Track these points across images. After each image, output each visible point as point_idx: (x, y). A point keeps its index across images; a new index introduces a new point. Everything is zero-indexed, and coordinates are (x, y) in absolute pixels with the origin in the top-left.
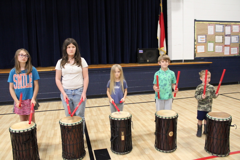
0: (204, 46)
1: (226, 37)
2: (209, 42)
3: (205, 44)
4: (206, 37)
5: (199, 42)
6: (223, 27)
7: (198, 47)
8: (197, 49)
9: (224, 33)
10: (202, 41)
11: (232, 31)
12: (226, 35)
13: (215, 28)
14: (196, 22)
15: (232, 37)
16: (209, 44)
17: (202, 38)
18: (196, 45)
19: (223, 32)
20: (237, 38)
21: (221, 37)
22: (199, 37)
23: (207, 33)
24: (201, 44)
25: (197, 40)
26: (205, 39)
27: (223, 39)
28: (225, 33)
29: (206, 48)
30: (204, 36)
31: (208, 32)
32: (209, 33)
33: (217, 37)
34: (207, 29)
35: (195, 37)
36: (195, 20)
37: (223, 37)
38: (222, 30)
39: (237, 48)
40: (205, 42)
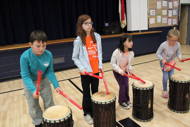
0: (154, 18)
1: (169, 11)
2: (158, 15)
3: (155, 17)
4: (156, 11)
5: (151, 15)
6: (167, 2)
7: (150, 19)
8: (150, 21)
9: (168, 8)
10: (153, 14)
11: (173, 6)
12: (170, 9)
13: (162, 3)
15: (173, 10)
16: (158, 16)
17: (153, 12)
18: (149, 17)
19: (167, 7)
20: (176, 11)
21: (166, 11)
22: (151, 11)
23: (157, 8)
24: (152, 17)
25: (149, 13)
26: (155, 13)
27: (168, 13)
28: (169, 8)
29: (156, 20)
30: (155, 10)
31: (157, 6)
32: (158, 8)
33: (163, 11)
34: (157, 4)
35: (148, 11)
37: (167, 11)
38: (167, 5)
39: (176, 20)
40: (155, 15)
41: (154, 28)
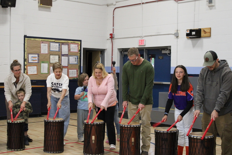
0: (36, 67)
1: (63, 57)
2: (43, 62)
3: (38, 65)
4: (38, 56)
5: (29, 62)
6: (59, 45)
7: (28, 67)
8: (27, 71)
9: (60, 53)
10: (34, 60)
11: (69, 50)
12: (63, 55)
13: (49, 47)
14: (26, 39)
15: (70, 57)
16: (42, 64)
17: (34, 57)
18: (26, 65)
19: (59, 51)
20: (76, 58)
21: (57, 57)
22: (30, 56)
23: (40, 52)
24: (32, 64)
25: (27, 59)
26: (37, 59)
27: (60, 59)
28: (62, 53)
29: (39, 70)
30: (37, 55)
31: (40, 50)
32: (42, 52)
33: (51, 57)
34: (40, 47)
35: (26, 55)
36: (25, 37)
37: (59, 57)
38: (58, 48)
39: (76, 70)
40: (37, 62)
41: (35, 80)
